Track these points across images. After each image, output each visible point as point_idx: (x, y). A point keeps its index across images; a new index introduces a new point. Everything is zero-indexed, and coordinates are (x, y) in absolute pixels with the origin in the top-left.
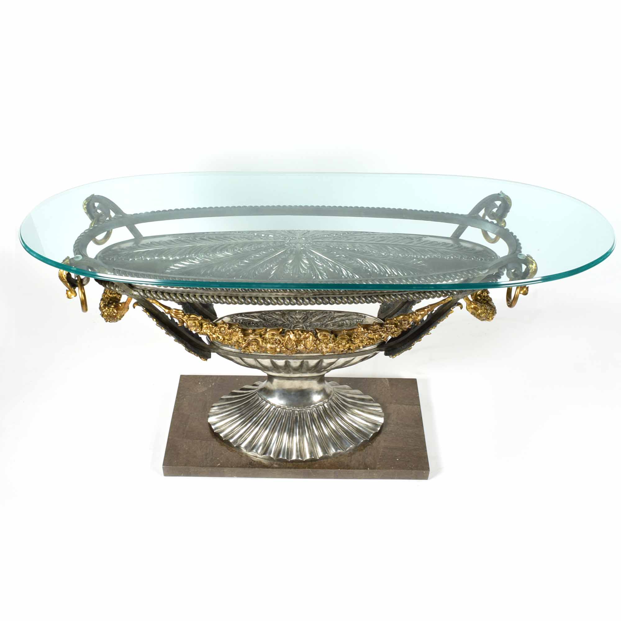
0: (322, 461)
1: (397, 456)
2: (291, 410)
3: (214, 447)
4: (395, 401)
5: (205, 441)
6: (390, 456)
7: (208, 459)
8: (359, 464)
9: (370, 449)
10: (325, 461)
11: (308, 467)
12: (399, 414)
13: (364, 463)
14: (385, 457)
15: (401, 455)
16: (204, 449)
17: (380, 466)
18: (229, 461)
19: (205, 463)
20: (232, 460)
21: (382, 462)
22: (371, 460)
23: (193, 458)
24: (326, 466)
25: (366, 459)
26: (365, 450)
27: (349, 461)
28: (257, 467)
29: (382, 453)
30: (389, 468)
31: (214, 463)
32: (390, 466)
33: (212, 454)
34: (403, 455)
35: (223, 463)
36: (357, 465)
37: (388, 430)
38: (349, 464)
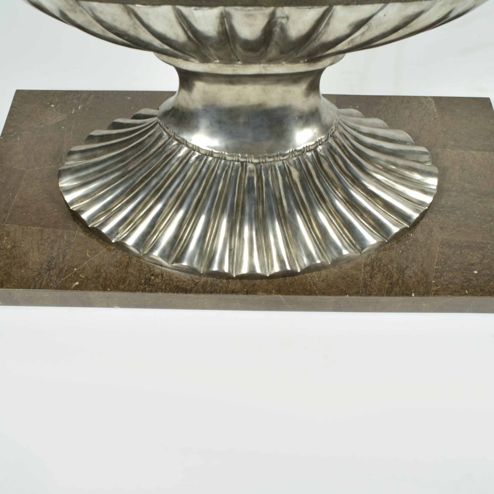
0: (307, 275)
1: (472, 265)
2: (238, 161)
3: (67, 241)
4: (452, 143)
5: (51, 230)
6: (457, 263)
7: (54, 270)
8: (391, 284)
9: (412, 248)
10: (314, 277)
11: (276, 291)
12: (465, 170)
13: (403, 280)
14: (447, 267)
15: (481, 261)
16: (48, 247)
17: (439, 287)
18: (98, 277)
19: (45, 281)
20: (106, 274)
21: (442, 278)
22: (416, 274)
23: (21, 268)
24: (317, 288)
25: (406, 272)
26: (402, 250)
27: (369, 274)
28: (162, 289)
29: (438, 257)
30: (459, 292)
31: (66, 279)
32: (462, 289)
33: (63, 259)
34: (486, 261)
35: (85, 281)
36: (387, 286)
37: (447, 203)
38: (369, 283)
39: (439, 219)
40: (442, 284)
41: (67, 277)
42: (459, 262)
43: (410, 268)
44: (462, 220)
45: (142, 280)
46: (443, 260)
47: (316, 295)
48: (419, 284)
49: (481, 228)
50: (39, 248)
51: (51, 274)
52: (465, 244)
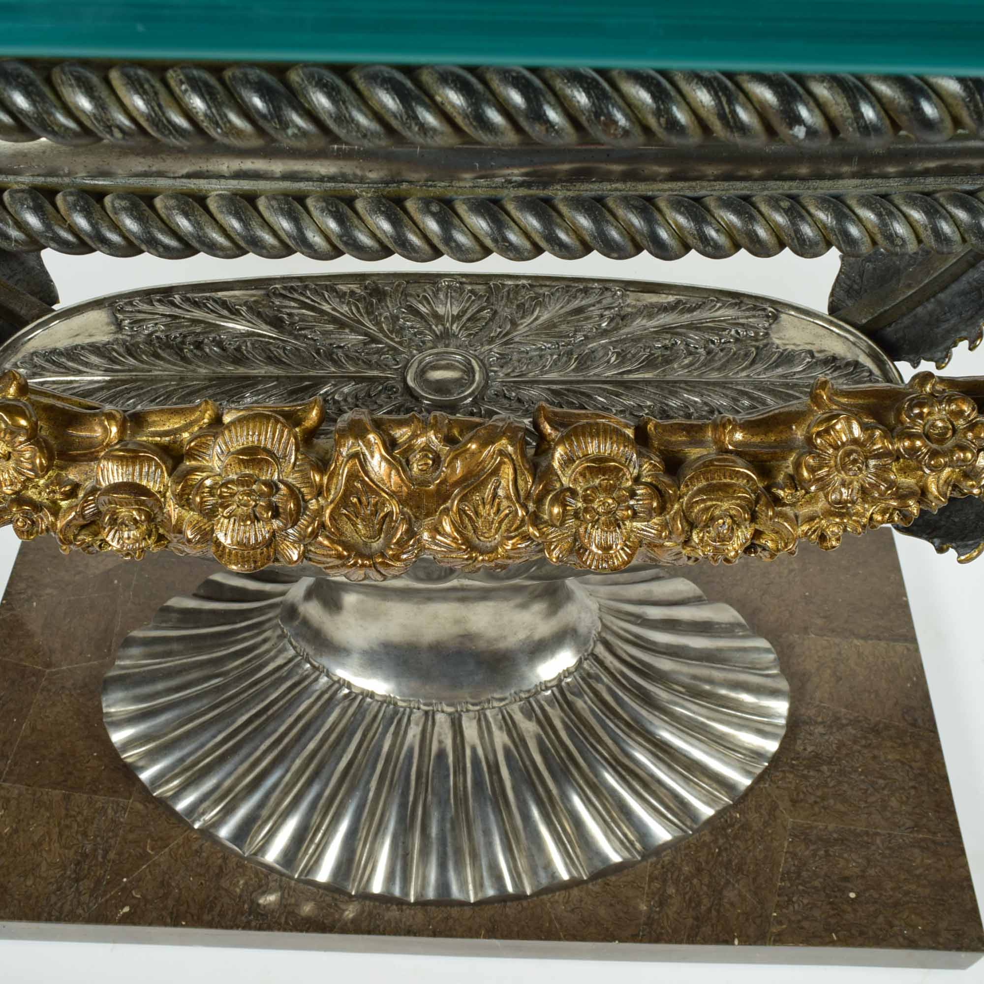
5: (84, 796)
6: (818, 877)
7: (85, 880)
8: (696, 919)
9: (738, 842)
10: (557, 902)
11: (487, 931)
12: (841, 679)
13: (718, 911)
14: (800, 884)
15: (863, 871)
16: (77, 832)
17: (784, 926)
18: (166, 896)
19: (69, 903)
20: (180, 890)
21: (791, 908)
22: (743, 899)
23: (26, 876)
24: (561, 924)
25: (725, 893)
26: (720, 848)
27: (657, 899)
28: (280, 924)
29: (786, 862)
30: (820, 937)
31: (107, 901)
32: (826, 930)
33: (104, 857)
34: (872, 872)
35: (142, 904)
36: (690, 921)
37: (805, 749)
38: (656, 917)
39: (790, 782)
40: (790, 921)
41: (108, 896)
42: (823, 873)
43: (734, 885)
44: (831, 785)
45: (244, 903)
46: (793, 868)
47: (559, 939)
48: (747, 920)
49: (866, 802)
50: (60, 834)
51: (81, 888)
52: (835, 835)
